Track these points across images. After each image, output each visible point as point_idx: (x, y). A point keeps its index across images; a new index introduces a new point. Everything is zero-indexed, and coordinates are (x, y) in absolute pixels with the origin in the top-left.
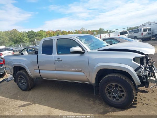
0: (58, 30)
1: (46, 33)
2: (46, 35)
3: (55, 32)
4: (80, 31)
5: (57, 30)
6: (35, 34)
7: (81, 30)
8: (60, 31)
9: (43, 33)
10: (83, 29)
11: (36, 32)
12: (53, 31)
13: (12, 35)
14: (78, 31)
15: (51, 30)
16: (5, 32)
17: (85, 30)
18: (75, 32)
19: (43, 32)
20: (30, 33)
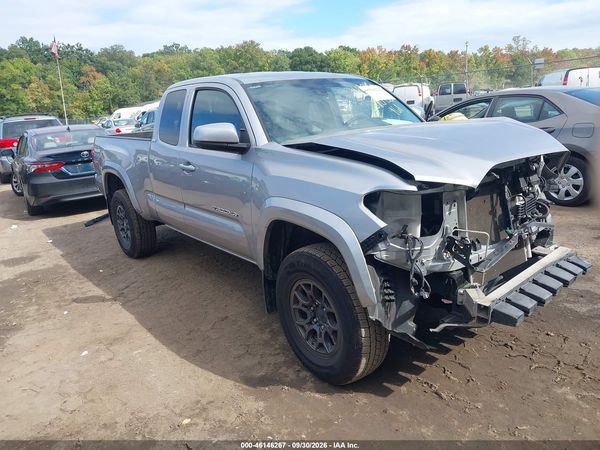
0: (408, 48)
1: (358, 60)
2: (359, 66)
3: (395, 52)
4: (504, 52)
5: (403, 46)
6: (319, 59)
7: (510, 48)
8: (417, 50)
9: (348, 60)
10: (521, 43)
11: (321, 54)
12: (388, 50)
13: (241, 61)
14: (497, 50)
15: (379, 48)
16: (218, 51)
17: (529, 48)
18: (479, 55)
19: (349, 53)
20: (300, 56)
